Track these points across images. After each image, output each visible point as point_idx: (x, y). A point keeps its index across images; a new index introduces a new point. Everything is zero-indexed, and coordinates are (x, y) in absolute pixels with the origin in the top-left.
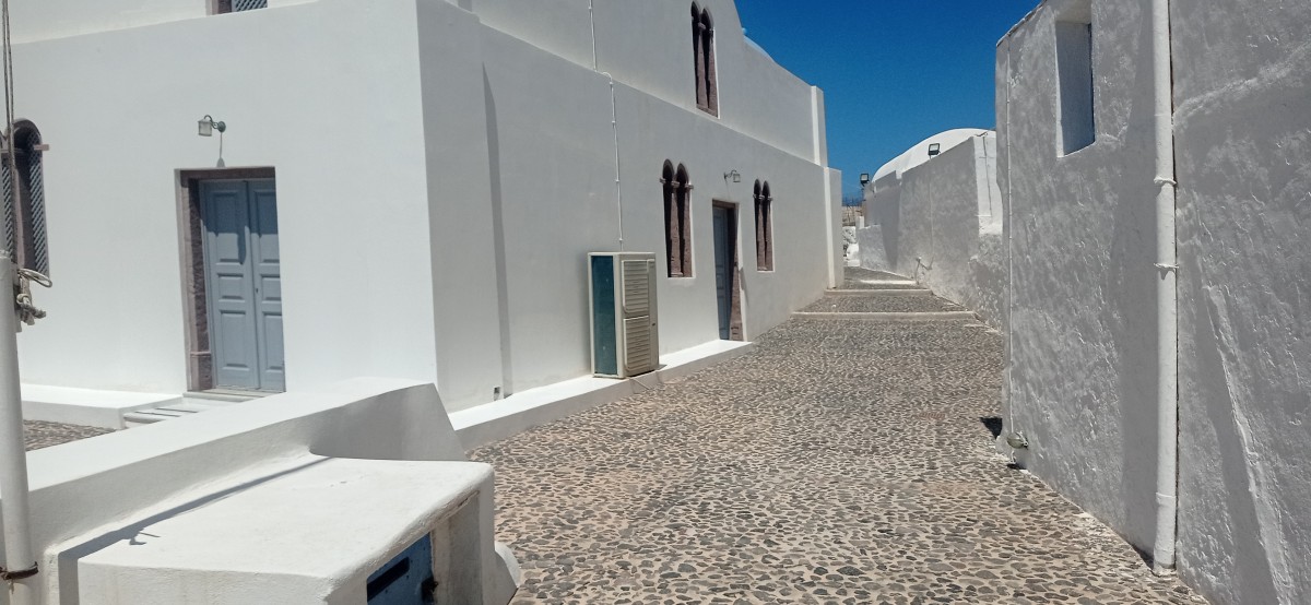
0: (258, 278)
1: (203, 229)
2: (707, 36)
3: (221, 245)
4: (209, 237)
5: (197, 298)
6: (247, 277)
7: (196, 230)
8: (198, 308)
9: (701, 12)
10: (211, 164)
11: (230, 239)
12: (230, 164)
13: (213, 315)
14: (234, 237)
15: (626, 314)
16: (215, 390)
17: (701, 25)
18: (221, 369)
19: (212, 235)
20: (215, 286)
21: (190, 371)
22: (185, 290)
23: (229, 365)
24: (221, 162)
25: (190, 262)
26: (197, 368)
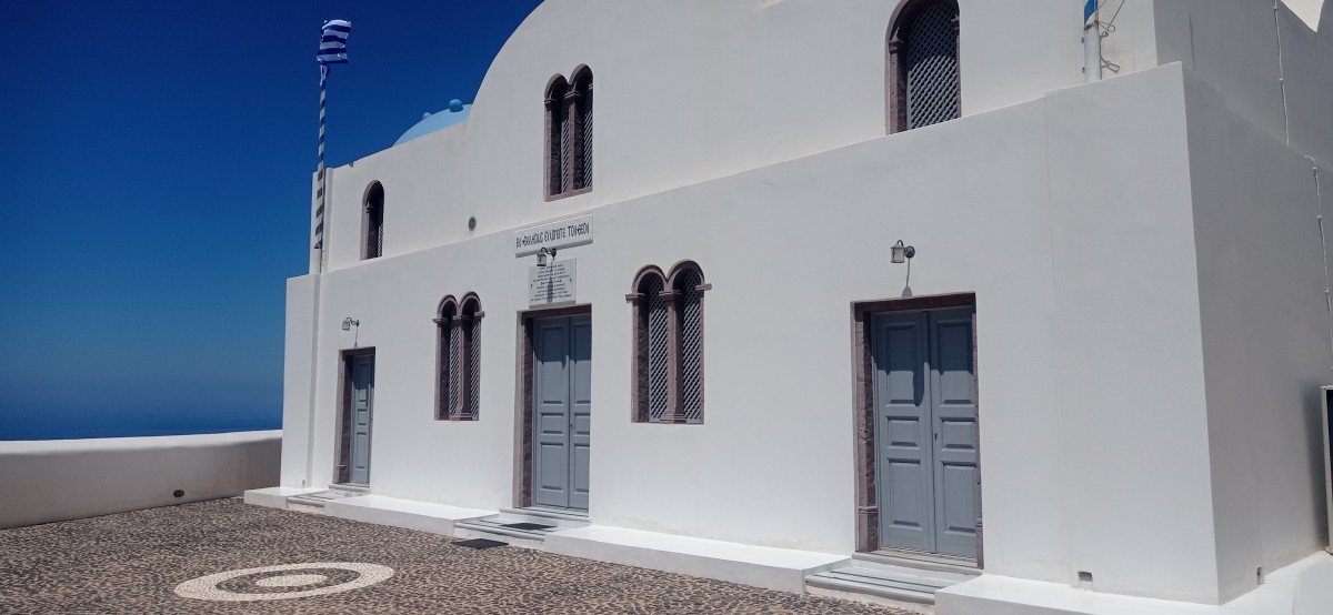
0: (937, 422)
1: (874, 365)
3: (895, 383)
4: (882, 376)
5: (867, 444)
6: (925, 420)
7: (867, 369)
8: (868, 456)
10: (897, 294)
12: (917, 292)
13: (882, 464)
14: (909, 375)
16: (884, 553)
18: (887, 526)
19: (882, 373)
20: (884, 430)
21: (859, 527)
22: (857, 435)
24: (908, 290)
25: (862, 403)
26: (865, 525)
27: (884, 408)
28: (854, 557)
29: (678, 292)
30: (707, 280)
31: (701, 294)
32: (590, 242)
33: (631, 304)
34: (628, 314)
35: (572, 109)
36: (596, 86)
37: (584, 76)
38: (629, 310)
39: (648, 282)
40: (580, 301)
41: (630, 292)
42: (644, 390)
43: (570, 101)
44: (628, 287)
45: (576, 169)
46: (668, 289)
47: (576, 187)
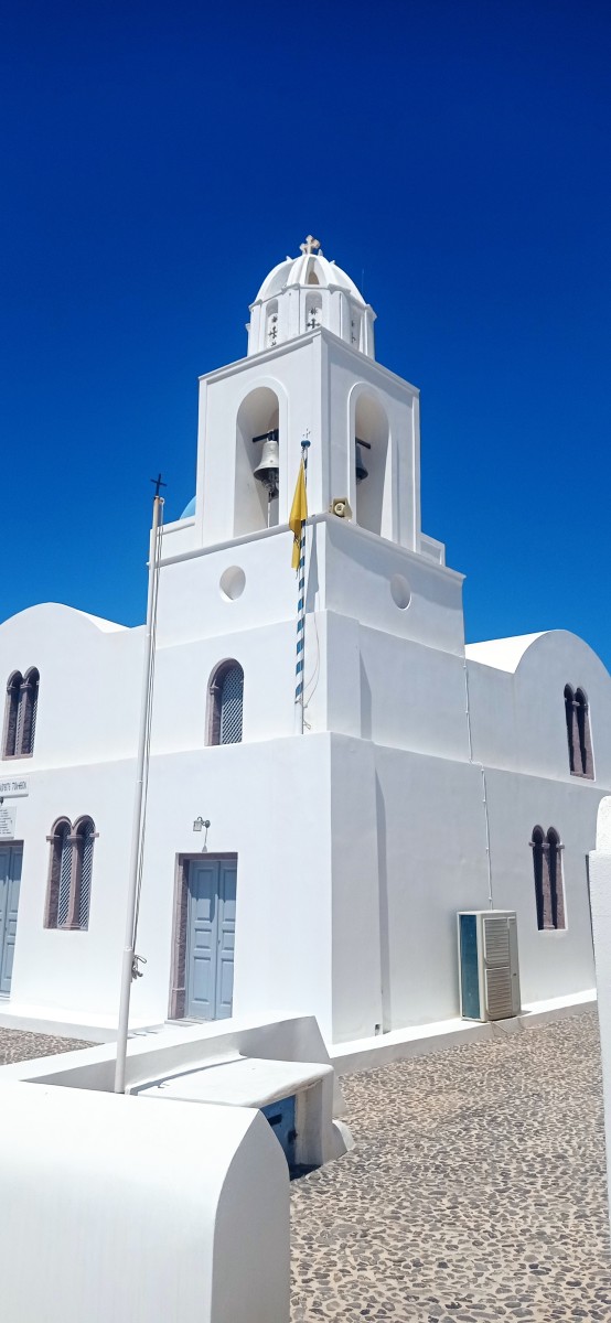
0: (220, 932)
1: (189, 894)
2: (582, 712)
3: (200, 907)
4: (192, 901)
5: (181, 947)
6: (214, 931)
7: (184, 896)
8: (180, 955)
9: (575, 691)
10: (199, 850)
11: (206, 903)
12: (210, 850)
13: (190, 961)
14: (208, 901)
15: (487, 965)
16: (187, 1019)
17: (575, 703)
18: (191, 1002)
19: (194, 900)
20: (194, 938)
21: (171, 1003)
22: (174, 941)
23: (197, 999)
24: (205, 848)
25: (179, 919)
26: (175, 1002)
27: (194, 923)
28: (166, 1023)
29: (80, 837)
30: (97, 830)
31: (92, 840)
32: (26, 795)
33: (49, 843)
34: (47, 849)
35: (25, 696)
36: (41, 683)
37: (34, 675)
38: (48, 848)
39: (62, 828)
40: (17, 837)
41: (49, 834)
42: (54, 905)
43: (24, 690)
44: (49, 831)
45: (24, 739)
46: (73, 834)
47: (23, 752)
